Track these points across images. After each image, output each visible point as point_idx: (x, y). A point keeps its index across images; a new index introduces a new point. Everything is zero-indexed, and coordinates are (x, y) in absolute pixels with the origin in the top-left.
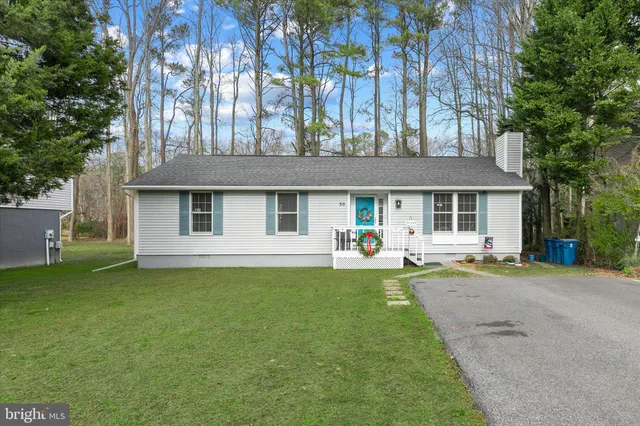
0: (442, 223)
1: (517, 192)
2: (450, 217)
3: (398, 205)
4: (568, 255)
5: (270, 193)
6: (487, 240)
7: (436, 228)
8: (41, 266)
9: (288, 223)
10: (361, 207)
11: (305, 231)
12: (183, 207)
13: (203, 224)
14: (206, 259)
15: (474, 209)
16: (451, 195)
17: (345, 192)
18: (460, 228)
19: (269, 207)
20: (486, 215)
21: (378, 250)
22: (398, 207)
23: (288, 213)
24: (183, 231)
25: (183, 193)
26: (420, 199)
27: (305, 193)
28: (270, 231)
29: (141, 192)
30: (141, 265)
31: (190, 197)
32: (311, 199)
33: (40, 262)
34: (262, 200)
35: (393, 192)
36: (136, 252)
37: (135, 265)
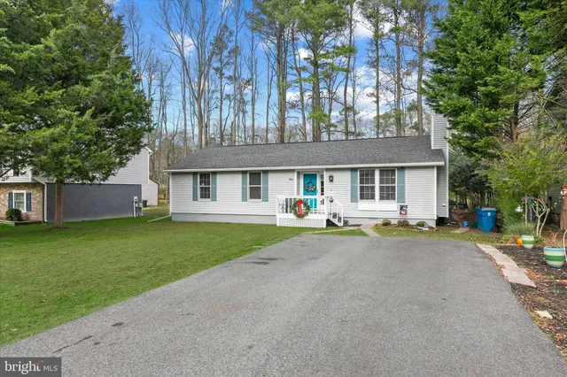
0: (366, 194)
1: (432, 167)
2: (373, 188)
3: (331, 179)
4: (486, 222)
5: (244, 173)
6: (402, 208)
7: (362, 198)
8: (130, 218)
9: (255, 193)
10: (308, 181)
11: (266, 199)
12: (195, 183)
13: (206, 193)
14: (208, 216)
15: (393, 181)
16: (374, 171)
17: (293, 171)
18: (382, 198)
19: (244, 183)
20: (404, 187)
21: (307, 214)
22: (331, 181)
23: (255, 185)
24: (195, 198)
25: (195, 174)
26: (348, 174)
27: (266, 172)
28: (244, 199)
29: (173, 174)
30: (173, 219)
31: (199, 176)
32: (270, 176)
33: (131, 216)
34: (239, 178)
35: (327, 170)
36: (171, 211)
37: (170, 219)
